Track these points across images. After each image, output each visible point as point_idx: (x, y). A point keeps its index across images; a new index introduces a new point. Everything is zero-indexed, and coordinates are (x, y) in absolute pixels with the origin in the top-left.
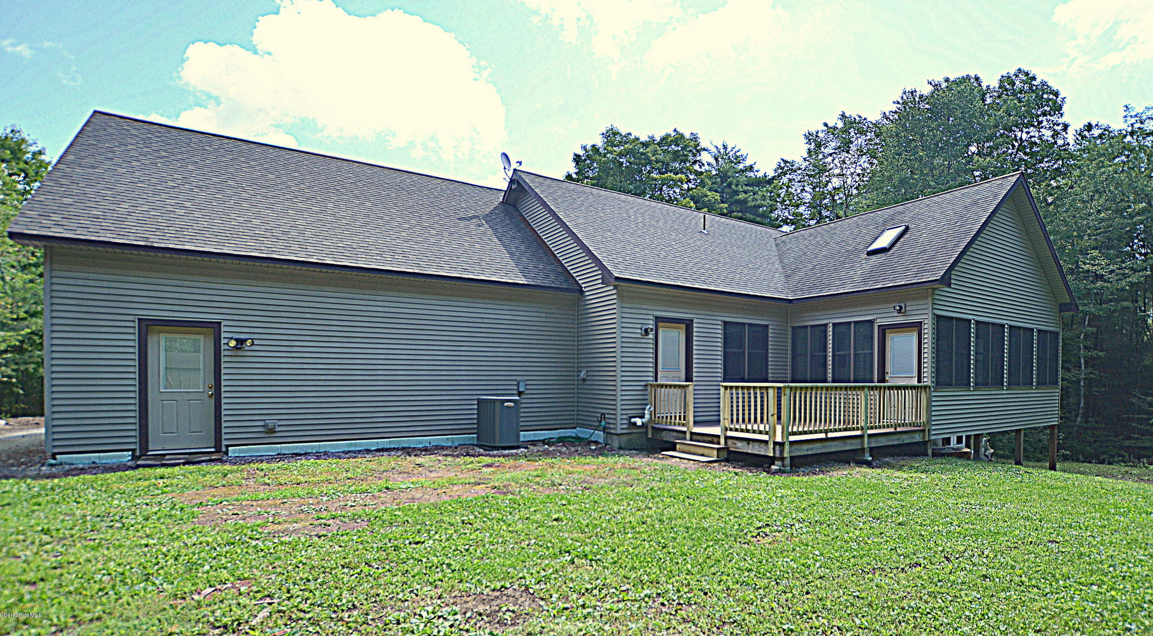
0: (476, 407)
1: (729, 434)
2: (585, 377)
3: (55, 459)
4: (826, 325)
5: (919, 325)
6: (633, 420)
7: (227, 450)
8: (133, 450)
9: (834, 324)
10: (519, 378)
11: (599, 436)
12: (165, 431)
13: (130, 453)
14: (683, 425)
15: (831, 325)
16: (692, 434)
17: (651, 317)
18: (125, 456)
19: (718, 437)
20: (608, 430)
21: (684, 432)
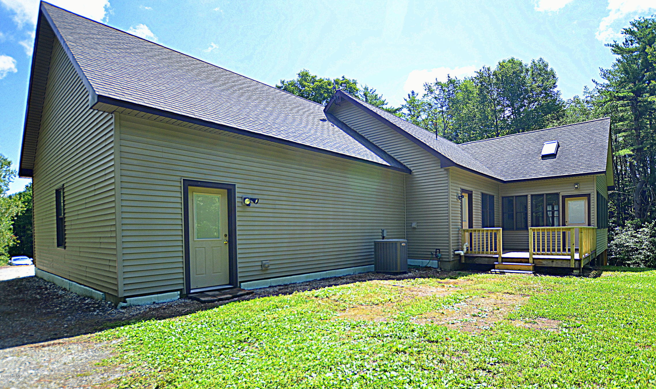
0: (373, 247)
1: (534, 256)
2: (416, 227)
3: (125, 302)
4: (526, 196)
5: (588, 196)
6: (456, 252)
7: (240, 285)
8: (181, 290)
9: (532, 195)
10: (382, 228)
11: (434, 263)
12: (198, 273)
13: (179, 292)
14: (496, 254)
15: (530, 196)
16: (503, 258)
17: (459, 189)
18: (174, 296)
19: (528, 259)
20: (441, 260)
21: (497, 258)
